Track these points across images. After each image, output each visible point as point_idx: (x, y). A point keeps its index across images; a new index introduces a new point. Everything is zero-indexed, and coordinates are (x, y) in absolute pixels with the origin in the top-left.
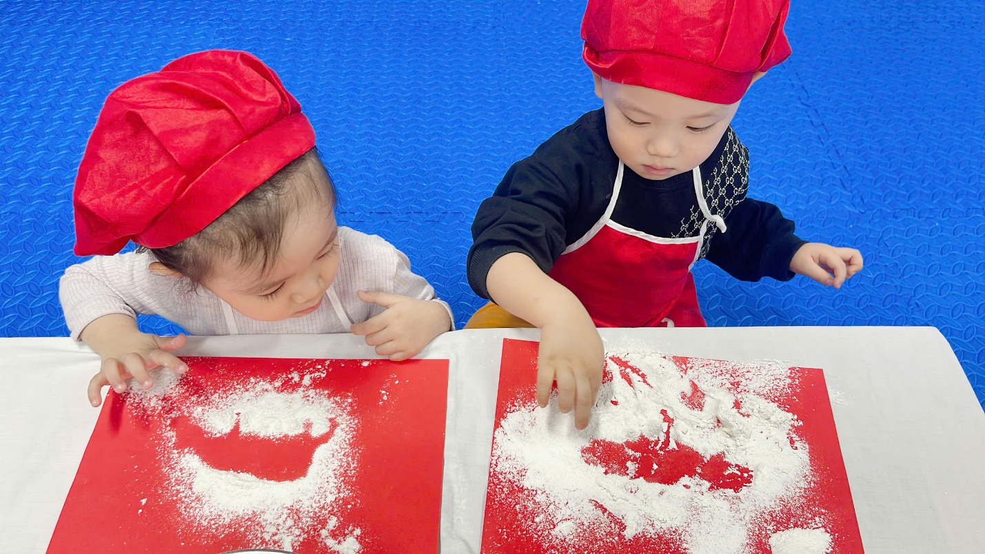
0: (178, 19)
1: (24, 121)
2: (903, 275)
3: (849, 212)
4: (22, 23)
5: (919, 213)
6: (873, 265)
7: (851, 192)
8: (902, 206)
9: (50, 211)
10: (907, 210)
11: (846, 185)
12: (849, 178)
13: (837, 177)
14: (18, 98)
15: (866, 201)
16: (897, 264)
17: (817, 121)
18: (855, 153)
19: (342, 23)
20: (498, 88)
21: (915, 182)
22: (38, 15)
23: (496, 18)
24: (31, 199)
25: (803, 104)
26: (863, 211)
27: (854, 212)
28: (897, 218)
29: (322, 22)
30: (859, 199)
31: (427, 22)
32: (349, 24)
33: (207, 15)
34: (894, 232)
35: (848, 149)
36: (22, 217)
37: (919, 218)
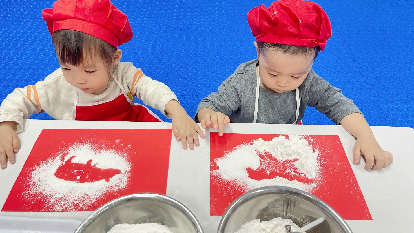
3: (373, 99)
5: (402, 101)
6: (384, 120)
7: (374, 92)
8: (395, 98)
10: (397, 99)
11: (371, 90)
12: (373, 87)
13: (368, 87)
14: (41, 52)
15: (380, 96)
17: (358, 66)
18: (375, 78)
19: (167, 28)
20: (228, 52)
21: (400, 89)
23: (227, 27)
25: (352, 60)
26: (379, 99)
27: (375, 100)
28: (393, 102)
29: (159, 27)
30: (377, 95)
31: (200, 28)
32: (169, 28)
34: (392, 108)
35: (371, 77)
37: (402, 103)
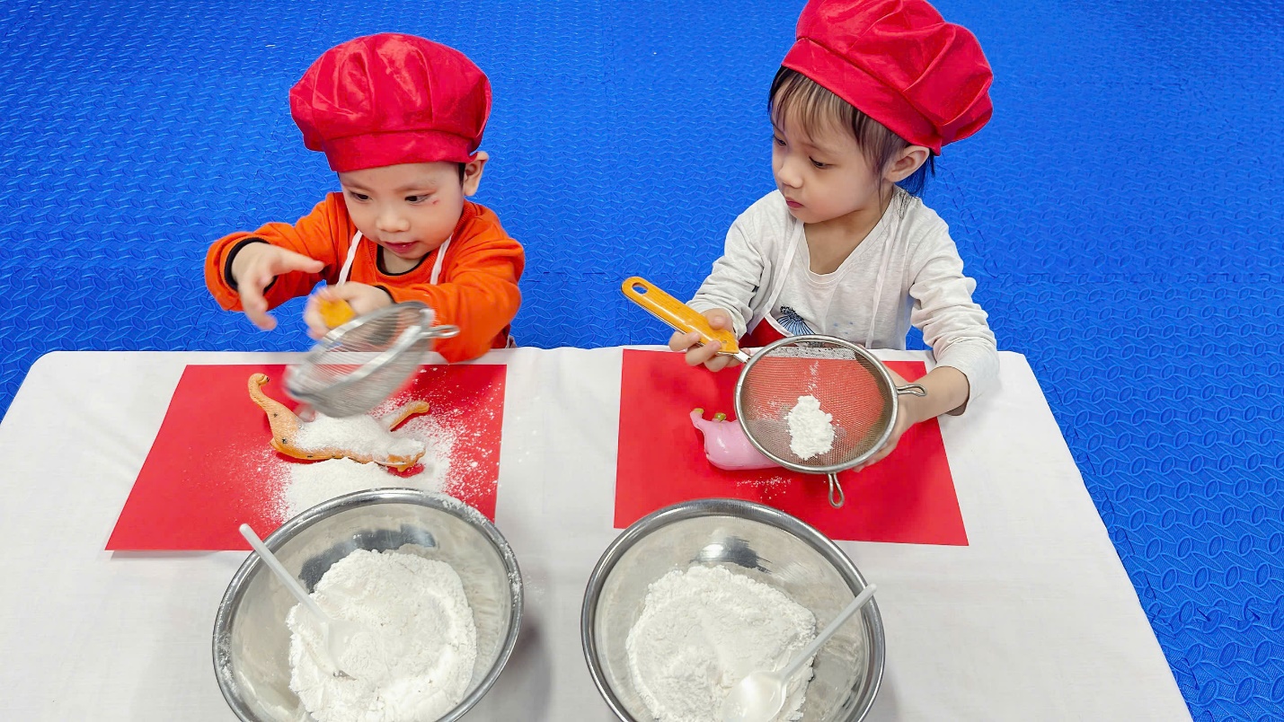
0: (249, 69)
1: (79, 174)
2: (1033, 339)
4: (70, 69)
5: (1054, 278)
7: (984, 256)
8: (1037, 271)
9: (113, 267)
10: (1042, 275)
11: (979, 249)
12: (983, 243)
13: (970, 241)
15: (999, 265)
16: (1026, 328)
18: (990, 217)
21: (1051, 247)
22: (88, 60)
24: (90, 254)
27: (985, 277)
28: (1030, 283)
30: (992, 264)
33: (282, 66)
34: (1027, 296)
35: (983, 214)
36: (82, 272)
37: (1054, 283)
